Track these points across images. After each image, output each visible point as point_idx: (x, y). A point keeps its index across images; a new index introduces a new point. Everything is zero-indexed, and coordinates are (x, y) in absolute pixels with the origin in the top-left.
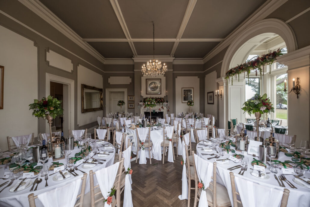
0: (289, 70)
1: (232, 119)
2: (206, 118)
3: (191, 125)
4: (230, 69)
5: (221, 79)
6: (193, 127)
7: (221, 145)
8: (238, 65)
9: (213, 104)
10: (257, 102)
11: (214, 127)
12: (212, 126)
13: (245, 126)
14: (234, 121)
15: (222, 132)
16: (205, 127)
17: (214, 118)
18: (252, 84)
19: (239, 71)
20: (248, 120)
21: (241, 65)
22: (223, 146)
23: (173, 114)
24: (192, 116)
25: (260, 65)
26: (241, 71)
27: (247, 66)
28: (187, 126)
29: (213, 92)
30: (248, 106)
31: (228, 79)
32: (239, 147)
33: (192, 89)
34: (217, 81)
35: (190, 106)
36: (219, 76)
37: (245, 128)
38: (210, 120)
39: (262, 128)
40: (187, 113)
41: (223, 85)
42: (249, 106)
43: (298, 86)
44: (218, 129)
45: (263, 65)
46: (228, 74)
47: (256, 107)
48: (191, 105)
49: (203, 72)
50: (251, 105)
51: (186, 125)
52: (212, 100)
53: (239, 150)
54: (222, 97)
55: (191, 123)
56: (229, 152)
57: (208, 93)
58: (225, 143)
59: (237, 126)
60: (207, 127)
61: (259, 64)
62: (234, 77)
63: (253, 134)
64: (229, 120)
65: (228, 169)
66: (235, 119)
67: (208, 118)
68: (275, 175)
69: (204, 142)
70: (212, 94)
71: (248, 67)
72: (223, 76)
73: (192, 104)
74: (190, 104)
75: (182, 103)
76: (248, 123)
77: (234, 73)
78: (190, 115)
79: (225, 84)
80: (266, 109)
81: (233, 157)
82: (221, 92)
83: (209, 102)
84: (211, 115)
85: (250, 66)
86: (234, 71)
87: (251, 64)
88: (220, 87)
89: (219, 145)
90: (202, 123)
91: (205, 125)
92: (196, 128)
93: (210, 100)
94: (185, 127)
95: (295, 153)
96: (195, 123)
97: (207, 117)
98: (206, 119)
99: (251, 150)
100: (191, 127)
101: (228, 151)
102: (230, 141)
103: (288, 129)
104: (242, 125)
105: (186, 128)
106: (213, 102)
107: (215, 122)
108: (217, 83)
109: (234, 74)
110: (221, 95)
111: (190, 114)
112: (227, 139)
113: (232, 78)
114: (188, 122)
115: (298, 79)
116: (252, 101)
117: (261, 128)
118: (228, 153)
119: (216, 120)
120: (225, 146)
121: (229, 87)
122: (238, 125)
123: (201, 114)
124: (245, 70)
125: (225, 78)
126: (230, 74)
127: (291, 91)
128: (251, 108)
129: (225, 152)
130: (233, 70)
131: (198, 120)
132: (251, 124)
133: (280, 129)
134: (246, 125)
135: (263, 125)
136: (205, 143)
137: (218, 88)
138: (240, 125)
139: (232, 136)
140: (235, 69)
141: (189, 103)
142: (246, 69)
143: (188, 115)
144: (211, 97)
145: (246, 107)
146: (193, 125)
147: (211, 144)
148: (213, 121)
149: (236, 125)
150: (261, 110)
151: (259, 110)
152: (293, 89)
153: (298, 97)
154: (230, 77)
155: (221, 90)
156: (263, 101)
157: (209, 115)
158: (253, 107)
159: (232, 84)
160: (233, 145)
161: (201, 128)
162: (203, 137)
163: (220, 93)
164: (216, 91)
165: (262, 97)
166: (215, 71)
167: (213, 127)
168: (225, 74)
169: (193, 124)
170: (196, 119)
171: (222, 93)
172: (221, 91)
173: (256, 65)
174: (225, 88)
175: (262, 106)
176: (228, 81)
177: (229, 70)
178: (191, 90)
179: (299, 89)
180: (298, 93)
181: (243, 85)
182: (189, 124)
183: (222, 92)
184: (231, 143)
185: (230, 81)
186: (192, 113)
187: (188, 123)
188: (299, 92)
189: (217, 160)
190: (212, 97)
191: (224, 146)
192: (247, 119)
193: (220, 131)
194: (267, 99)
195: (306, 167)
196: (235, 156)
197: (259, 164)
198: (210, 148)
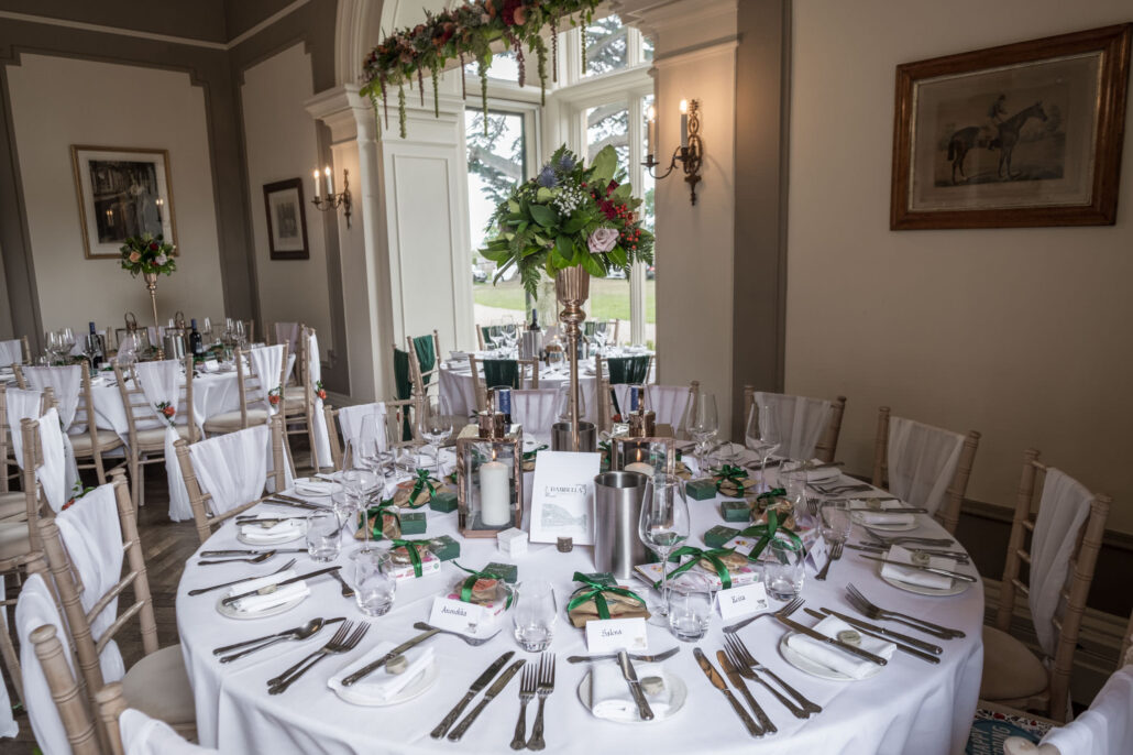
0: (659, 56)
1: (416, 335)
2: (266, 350)
3: (165, 409)
4: (388, 36)
5: (342, 96)
6: (183, 420)
7: (370, 525)
8: (428, 15)
9: (303, 255)
10: (570, 201)
11: (318, 394)
12: (306, 393)
13: (480, 366)
14: (425, 347)
15: (367, 421)
16: (267, 403)
17: (313, 340)
18: (481, 162)
19: (435, 49)
20: (487, 333)
21: (444, 18)
22: (379, 526)
23: (17, 343)
24: (167, 341)
25: (536, 21)
26: (443, 51)
27: (474, 23)
28: (131, 420)
29: (296, 183)
30: (521, 229)
31: (380, 102)
32: (480, 504)
33: (158, 159)
34: (316, 110)
35: (147, 272)
36: (324, 80)
37: (482, 375)
38: (293, 358)
39: (553, 366)
40: (132, 327)
41: (355, 138)
42: (529, 227)
43: (696, 144)
44: (342, 411)
45: (553, 24)
46: (376, 66)
47: (565, 235)
48: (157, 269)
49: (224, 47)
50: (540, 219)
51: (128, 408)
52: (294, 233)
53: (482, 528)
54: (353, 210)
55: (159, 396)
56: (424, 565)
57: (269, 189)
58: (390, 502)
59: (441, 372)
60: (273, 400)
61: (534, 17)
62: (410, 88)
63: (528, 404)
64: (401, 344)
65: (435, 735)
66: (430, 337)
67: (280, 347)
68: (700, 656)
69: (246, 529)
70: (294, 192)
71: (478, 27)
72: (350, 81)
73: (162, 259)
74: (144, 258)
75: (90, 257)
76: (491, 348)
77: (408, 61)
78: (156, 334)
79: (361, 131)
80: (616, 247)
81: (456, 604)
82: (346, 182)
83: (278, 248)
84: (295, 325)
85: (492, 21)
86: (408, 51)
87: (492, 10)
88: (334, 148)
89: (353, 523)
90: (240, 379)
91: (260, 394)
92: (200, 419)
93: (282, 234)
94: (120, 426)
95: (722, 476)
96: (188, 387)
97: (274, 342)
98: (262, 354)
99: (545, 514)
100: (161, 416)
101: (416, 560)
102: (422, 481)
103: (657, 357)
104: (467, 363)
105: (127, 434)
106: (300, 247)
107: (324, 367)
108: (320, 123)
109: (412, 70)
110: (347, 199)
111: (152, 330)
112: (402, 466)
113: (401, 95)
114: (139, 390)
115: (695, 105)
116: (544, 193)
117: (548, 365)
118: (419, 573)
119: (330, 354)
120: (393, 523)
121: (388, 150)
122: (444, 366)
123: (229, 323)
124: (466, 49)
125: (362, 93)
126: (386, 69)
127: (671, 168)
128: (541, 241)
129: (398, 571)
130: (403, 42)
131: (212, 365)
132: (505, 351)
133: (627, 359)
134: (485, 362)
135: (556, 348)
136: (252, 532)
137: (326, 158)
138: (455, 364)
139: (426, 442)
140: (412, 35)
141: (135, 257)
142: (471, 37)
143: (136, 340)
144: (286, 213)
145: (510, 237)
146: (175, 405)
147: (296, 533)
148: (308, 357)
149: (436, 367)
150: (593, 250)
151: (583, 247)
152: (679, 154)
153: (694, 199)
154: (387, 85)
155: (344, 170)
156: (597, 195)
157: (286, 326)
158: (548, 231)
159: (402, 129)
160: (439, 505)
161: (237, 416)
162: (239, 485)
163: (340, 189)
164: (316, 174)
165: (590, 172)
166: (301, 46)
167: (312, 396)
168: (358, 69)
169: (175, 399)
170: (200, 358)
171: (352, 188)
172: (346, 173)
173: (519, 21)
174: (363, 155)
175: (600, 222)
176: (381, 112)
177: (381, 41)
178: (152, 165)
179: (700, 159)
180: (694, 180)
181: (454, 146)
182: (148, 405)
183: (351, 178)
184: (425, 494)
185: (390, 113)
186: (171, 324)
187: (141, 399)
188: (697, 174)
189: (345, 683)
190: (293, 217)
191: (386, 530)
192: (485, 331)
193: (352, 416)
194: (614, 185)
195: (790, 544)
196: (466, 593)
197: (611, 608)
198: (291, 574)
